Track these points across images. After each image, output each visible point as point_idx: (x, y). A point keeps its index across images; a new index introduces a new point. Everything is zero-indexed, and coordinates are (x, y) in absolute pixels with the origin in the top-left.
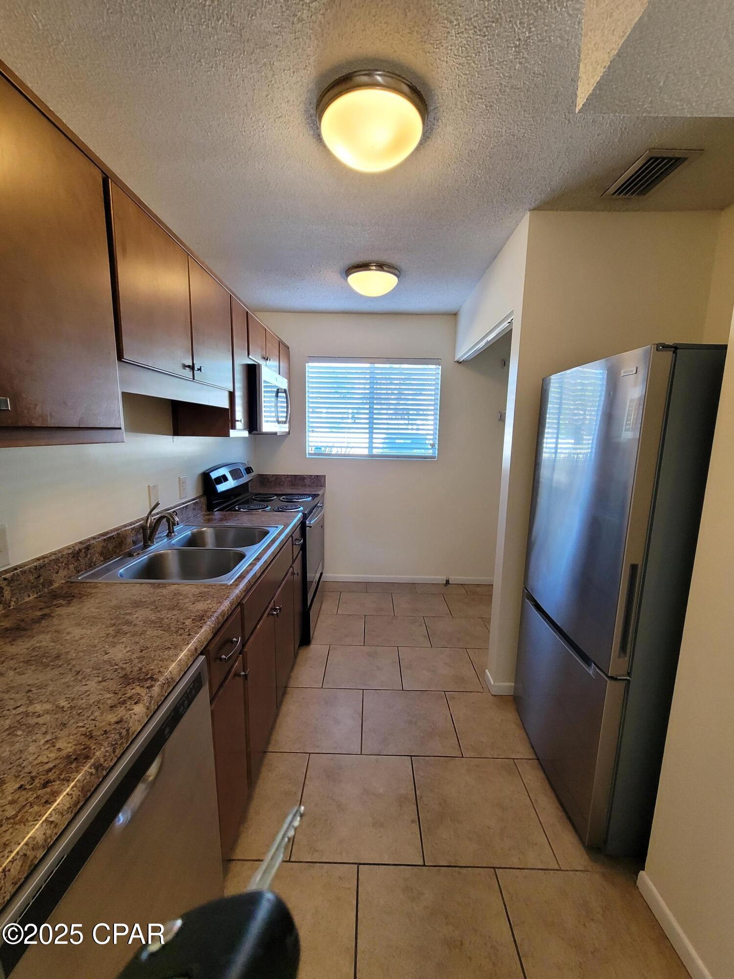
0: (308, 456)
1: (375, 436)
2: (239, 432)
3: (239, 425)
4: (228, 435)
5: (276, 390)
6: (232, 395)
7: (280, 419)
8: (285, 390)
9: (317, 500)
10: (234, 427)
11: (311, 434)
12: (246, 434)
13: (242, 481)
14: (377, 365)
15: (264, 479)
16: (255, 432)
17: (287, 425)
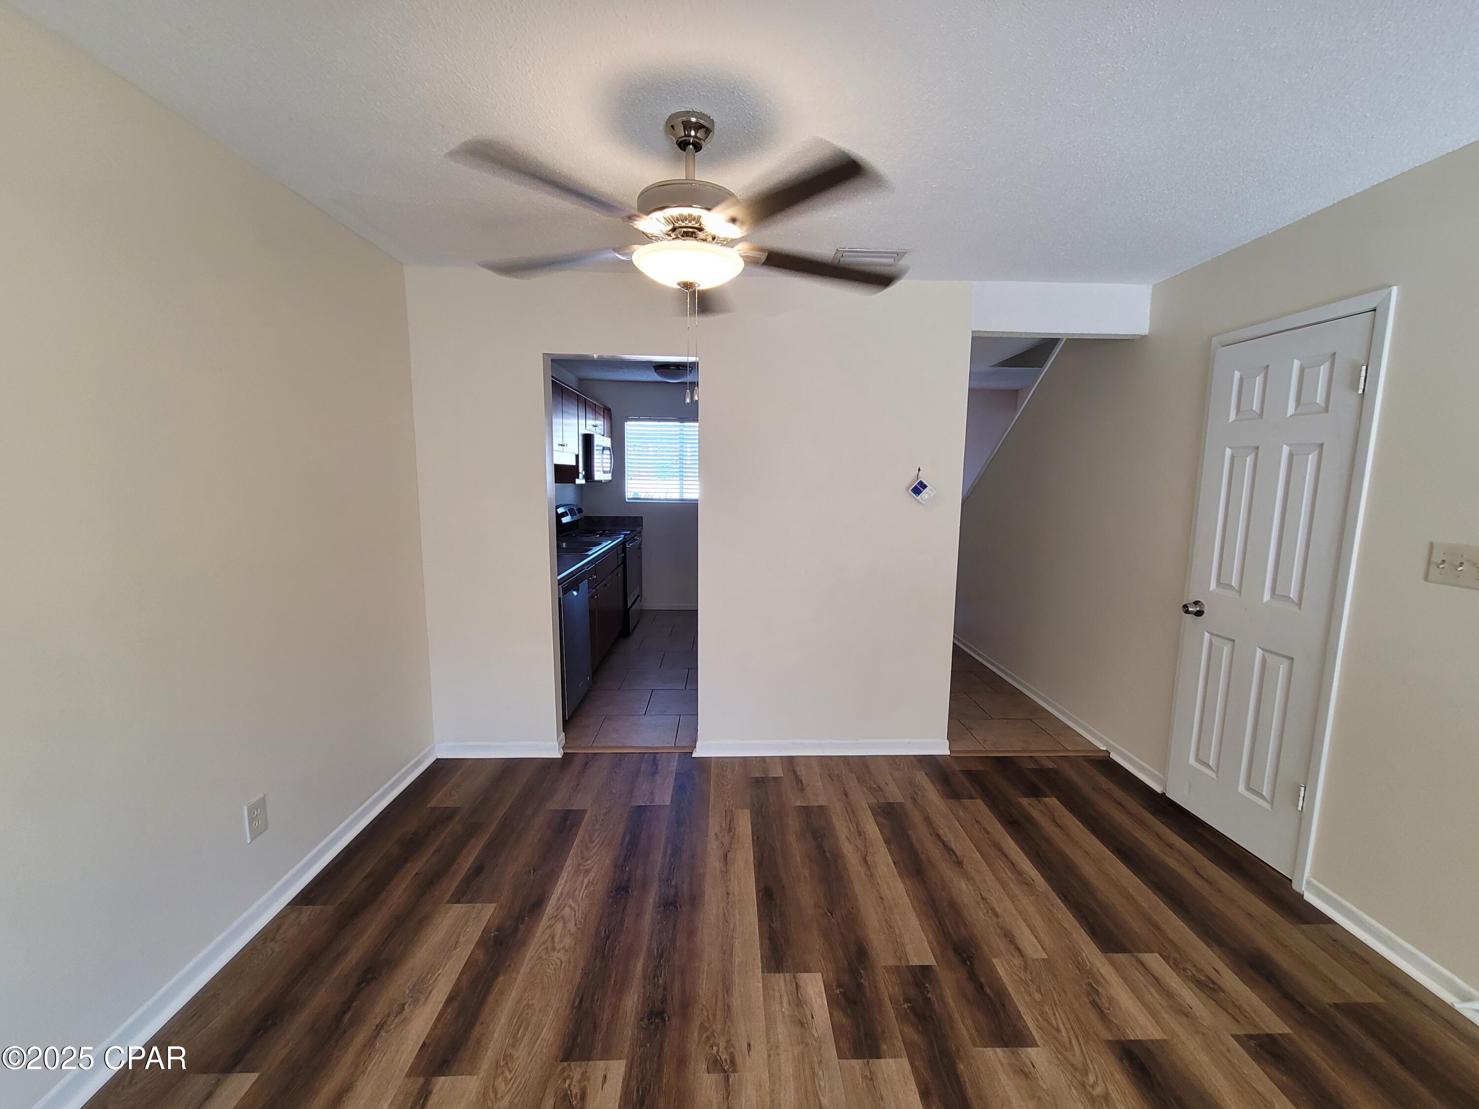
0: (627, 500)
1: (685, 482)
2: (581, 481)
3: (581, 476)
4: (574, 482)
5: (601, 448)
6: (577, 456)
7: (605, 469)
8: (609, 448)
9: (634, 533)
10: (578, 478)
11: (630, 482)
12: (583, 482)
13: (576, 518)
14: (685, 424)
15: (588, 519)
16: (589, 480)
17: (610, 475)
